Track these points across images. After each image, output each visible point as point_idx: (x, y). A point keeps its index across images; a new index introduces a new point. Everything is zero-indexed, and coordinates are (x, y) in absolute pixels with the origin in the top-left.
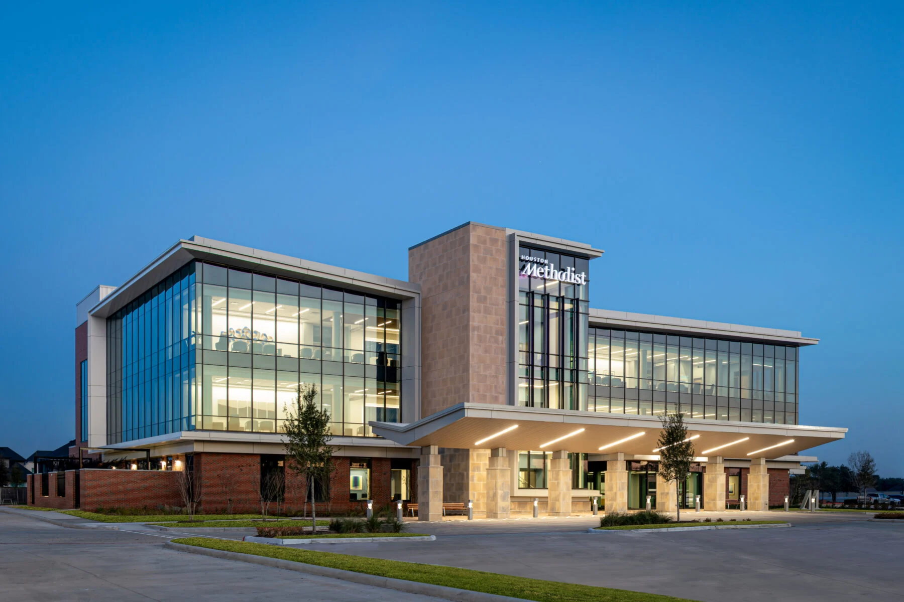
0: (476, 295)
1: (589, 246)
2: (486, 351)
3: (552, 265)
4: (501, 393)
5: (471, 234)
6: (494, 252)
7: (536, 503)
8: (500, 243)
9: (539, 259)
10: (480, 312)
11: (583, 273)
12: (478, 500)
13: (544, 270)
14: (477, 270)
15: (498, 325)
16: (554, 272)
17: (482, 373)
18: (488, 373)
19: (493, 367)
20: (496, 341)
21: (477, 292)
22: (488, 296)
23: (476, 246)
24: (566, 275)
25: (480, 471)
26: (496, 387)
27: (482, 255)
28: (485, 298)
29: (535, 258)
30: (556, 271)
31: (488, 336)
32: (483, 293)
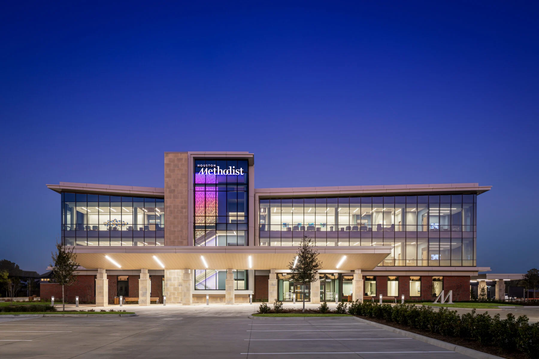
0: (168, 190)
1: (247, 153)
2: (175, 218)
3: (218, 167)
4: (184, 240)
5: (165, 158)
6: (180, 166)
7: (208, 297)
8: (184, 160)
9: (209, 165)
10: (171, 198)
11: (241, 168)
12: (170, 296)
13: (213, 171)
14: (169, 176)
15: (182, 203)
16: (220, 171)
17: (172, 229)
18: (176, 230)
19: (180, 226)
20: (182, 212)
21: (169, 188)
22: (176, 189)
23: (168, 165)
24: (229, 171)
25: (171, 281)
26: (181, 236)
27: (172, 168)
28: (174, 190)
29: (207, 165)
30: (221, 170)
31: (176, 210)
32: (173, 188)
